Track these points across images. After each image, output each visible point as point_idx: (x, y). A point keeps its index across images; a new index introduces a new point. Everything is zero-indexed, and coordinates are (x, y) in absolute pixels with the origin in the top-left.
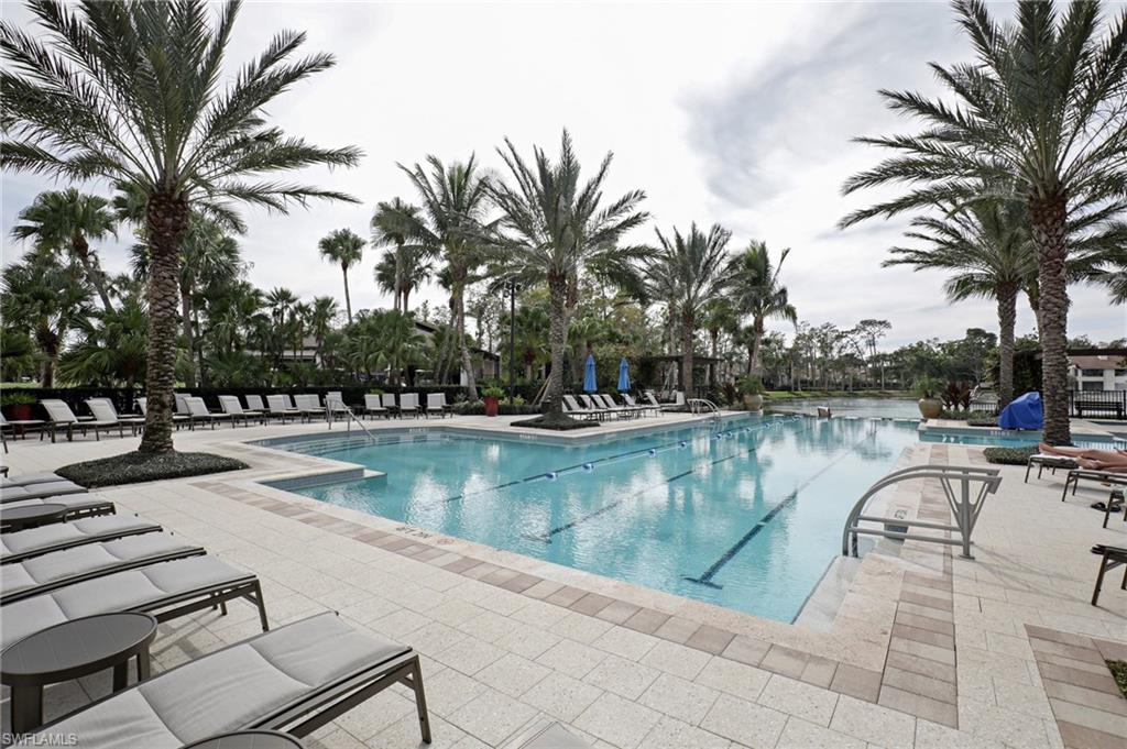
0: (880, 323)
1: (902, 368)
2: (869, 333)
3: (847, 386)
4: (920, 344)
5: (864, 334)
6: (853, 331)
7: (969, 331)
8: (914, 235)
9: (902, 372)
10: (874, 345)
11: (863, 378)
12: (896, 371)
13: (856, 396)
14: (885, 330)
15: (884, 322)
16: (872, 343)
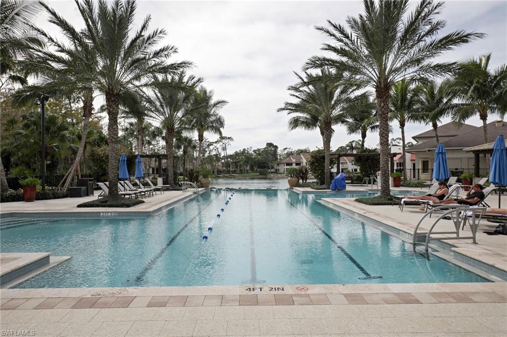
0: (229, 138)
1: (238, 162)
2: (224, 143)
3: (213, 172)
4: (244, 150)
5: (221, 144)
6: (216, 142)
7: (267, 144)
8: (294, 95)
9: (239, 164)
10: (226, 149)
11: (220, 168)
12: (236, 164)
13: (219, 177)
14: (231, 142)
15: (230, 138)
16: (224, 149)
